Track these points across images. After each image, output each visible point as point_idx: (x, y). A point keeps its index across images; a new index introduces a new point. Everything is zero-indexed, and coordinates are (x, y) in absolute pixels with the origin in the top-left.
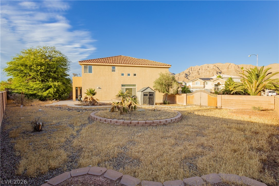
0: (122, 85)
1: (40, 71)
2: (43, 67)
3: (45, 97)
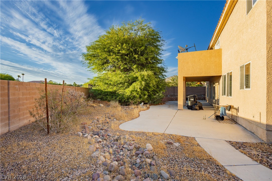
2: (124, 45)
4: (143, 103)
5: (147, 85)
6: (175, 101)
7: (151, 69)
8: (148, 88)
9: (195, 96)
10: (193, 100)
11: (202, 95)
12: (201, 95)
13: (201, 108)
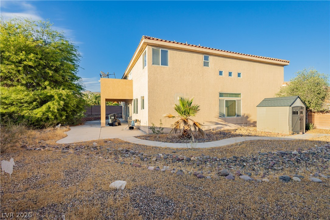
0: (221, 95)
1: (25, 63)
2: (32, 56)
3: (39, 120)
4: (60, 125)
5: (66, 105)
6: (93, 121)
7: (69, 88)
8: (66, 108)
9: (115, 115)
10: (113, 118)
11: (120, 113)
12: (118, 114)
13: (119, 124)
